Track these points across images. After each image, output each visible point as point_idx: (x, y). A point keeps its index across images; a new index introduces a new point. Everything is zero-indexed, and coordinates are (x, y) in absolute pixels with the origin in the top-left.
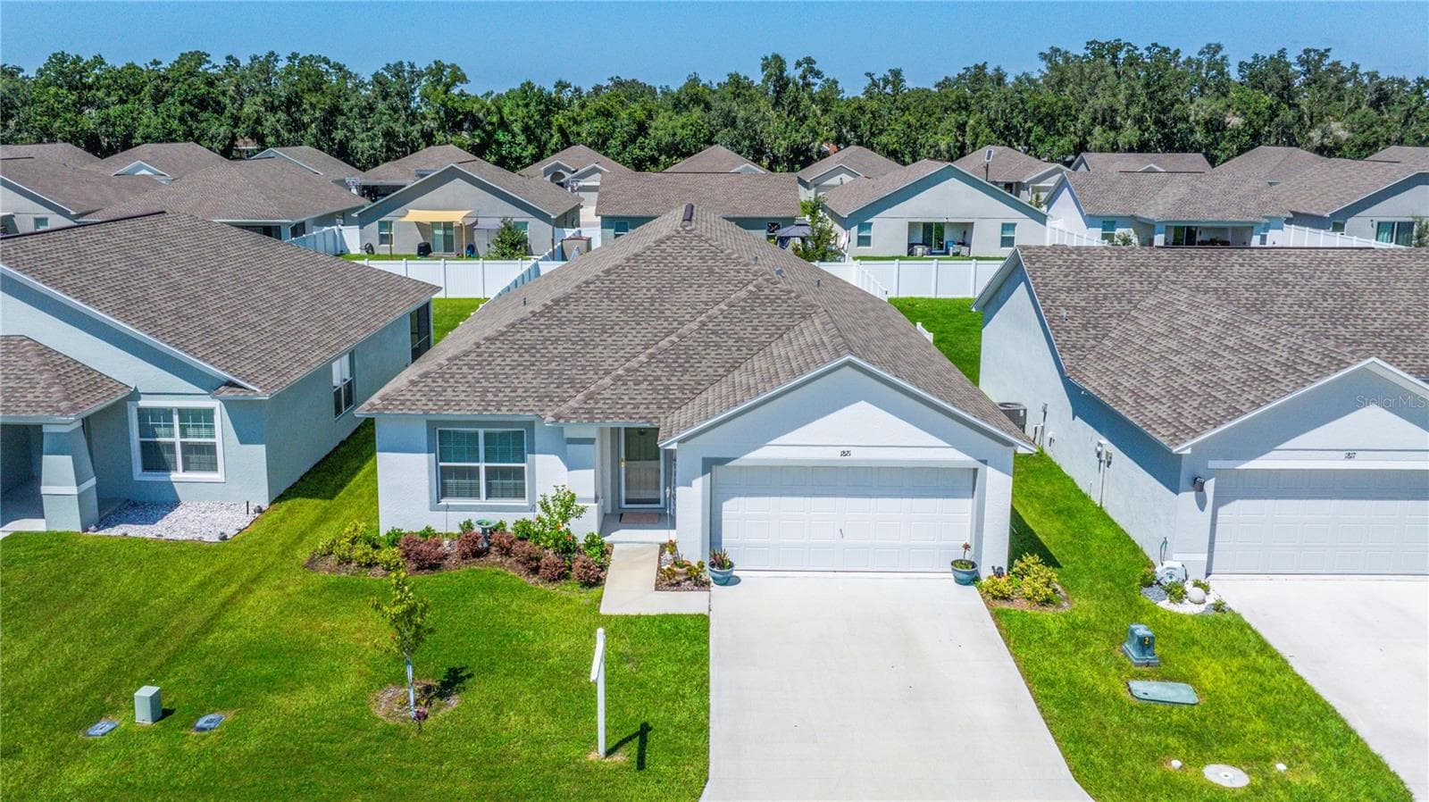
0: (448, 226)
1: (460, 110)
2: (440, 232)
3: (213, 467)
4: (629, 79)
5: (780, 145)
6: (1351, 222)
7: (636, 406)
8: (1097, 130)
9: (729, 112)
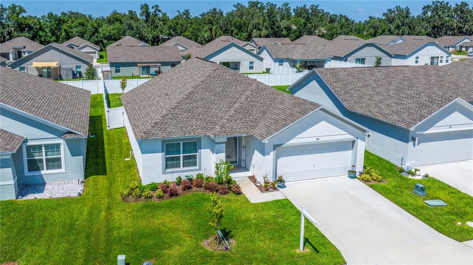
0: (49, 68)
1: (24, 23)
2: (46, 70)
3: (60, 167)
4: (75, 12)
5: (150, 36)
6: (349, 58)
7: (240, 129)
8: (254, 31)
9: (130, 24)
